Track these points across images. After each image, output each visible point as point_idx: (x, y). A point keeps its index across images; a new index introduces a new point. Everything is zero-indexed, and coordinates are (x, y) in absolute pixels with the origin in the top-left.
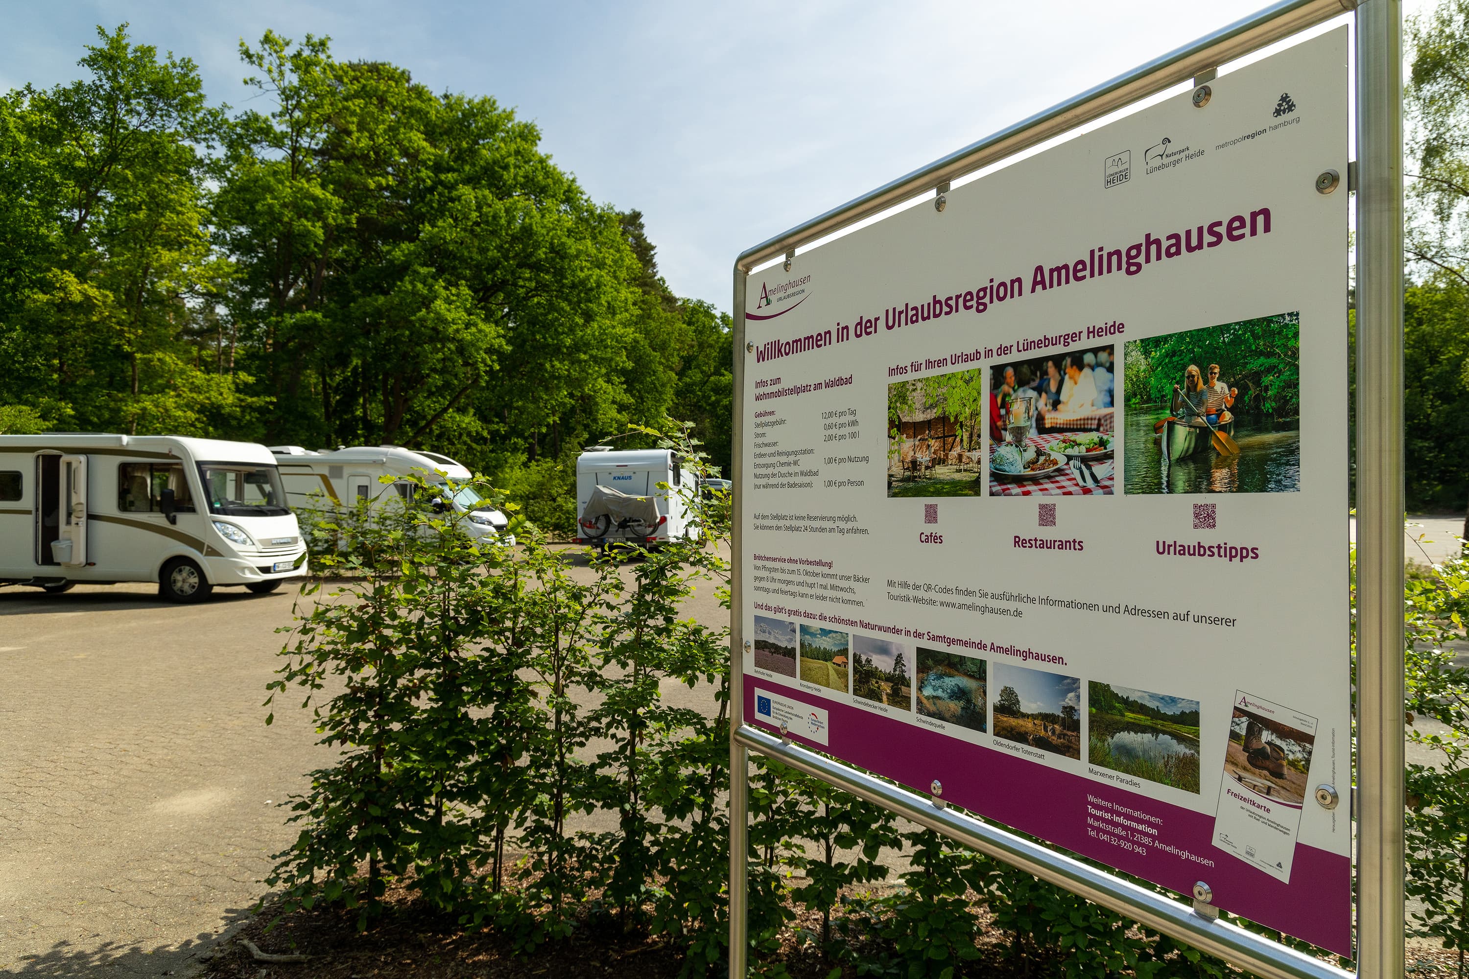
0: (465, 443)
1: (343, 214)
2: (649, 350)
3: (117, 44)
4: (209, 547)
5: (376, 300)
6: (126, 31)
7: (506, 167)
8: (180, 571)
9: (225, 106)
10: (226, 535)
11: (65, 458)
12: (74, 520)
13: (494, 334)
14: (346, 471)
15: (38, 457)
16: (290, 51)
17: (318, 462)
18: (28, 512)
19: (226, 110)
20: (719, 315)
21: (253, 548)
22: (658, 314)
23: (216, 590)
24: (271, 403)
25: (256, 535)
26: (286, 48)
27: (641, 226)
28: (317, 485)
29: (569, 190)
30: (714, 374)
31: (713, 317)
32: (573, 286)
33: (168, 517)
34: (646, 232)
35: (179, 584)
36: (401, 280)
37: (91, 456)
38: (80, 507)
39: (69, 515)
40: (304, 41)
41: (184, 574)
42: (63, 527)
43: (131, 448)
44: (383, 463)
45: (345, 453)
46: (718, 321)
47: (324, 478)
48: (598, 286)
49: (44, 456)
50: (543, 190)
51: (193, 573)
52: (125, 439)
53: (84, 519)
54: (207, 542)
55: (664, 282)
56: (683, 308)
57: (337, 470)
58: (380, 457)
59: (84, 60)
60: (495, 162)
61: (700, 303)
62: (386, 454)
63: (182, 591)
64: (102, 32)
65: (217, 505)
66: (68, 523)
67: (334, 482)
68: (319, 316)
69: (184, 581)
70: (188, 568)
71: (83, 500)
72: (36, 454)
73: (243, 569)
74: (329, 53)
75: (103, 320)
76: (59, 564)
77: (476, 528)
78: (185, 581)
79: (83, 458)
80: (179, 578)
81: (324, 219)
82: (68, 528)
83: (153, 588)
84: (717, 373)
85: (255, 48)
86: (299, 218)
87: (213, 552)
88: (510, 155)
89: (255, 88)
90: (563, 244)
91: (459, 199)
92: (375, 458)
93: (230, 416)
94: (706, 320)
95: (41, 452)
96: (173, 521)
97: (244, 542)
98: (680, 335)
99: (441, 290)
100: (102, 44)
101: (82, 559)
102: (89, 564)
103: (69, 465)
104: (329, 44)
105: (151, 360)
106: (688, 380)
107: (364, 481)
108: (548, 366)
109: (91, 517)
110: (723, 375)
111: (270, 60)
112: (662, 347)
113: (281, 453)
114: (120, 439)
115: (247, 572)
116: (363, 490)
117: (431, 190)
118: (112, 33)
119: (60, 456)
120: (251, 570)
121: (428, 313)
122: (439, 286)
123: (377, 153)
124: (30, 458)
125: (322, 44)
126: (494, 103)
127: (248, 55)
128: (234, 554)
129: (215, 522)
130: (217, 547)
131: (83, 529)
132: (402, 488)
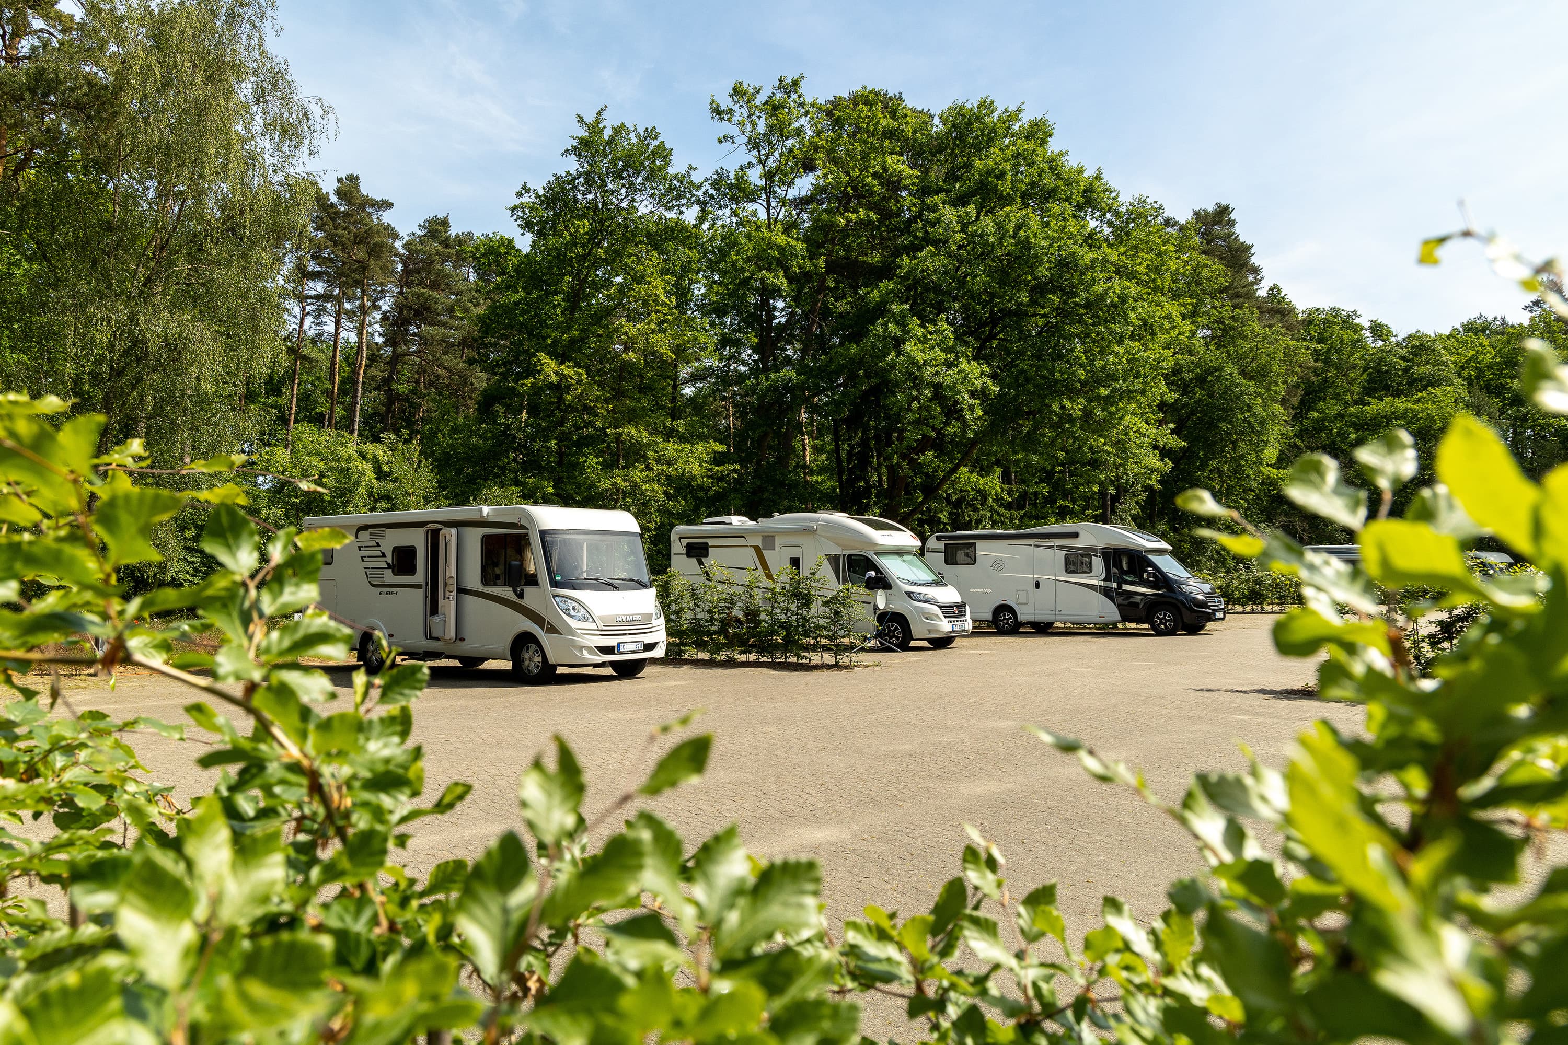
0: (992, 509)
1: (811, 259)
2: (1239, 379)
3: (595, 128)
4: (548, 623)
5: (849, 349)
6: (604, 115)
7: (1001, 176)
8: (527, 649)
10: (566, 611)
11: (445, 531)
12: (448, 593)
13: (977, 372)
14: (778, 541)
15: (429, 531)
16: (760, 99)
17: (752, 532)
18: (419, 587)
19: (692, 172)
20: (1367, 324)
21: (593, 626)
22: (1252, 331)
23: (560, 670)
24: (735, 471)
25: (597, 611)
26: (758, 96)
27: (1232, 223)
28: (748, 557)
29: (1089, 190)
30: (1356, 403)
31: (1357, 329)
32: (1088, 305)
33: (515, 591)
34: (1238, 229)
35: (527, 663)
36: (873, 324)
37: (460, 529)
38: (452, 581)
39: (445, 589)
40: (777, 84)
41: (531, 652)
42: (441, 601)
43: (491, 519)
44: (814, 531)
45: (779, 521)
46: (1367, 334)
47: (757, 549)
48: (1123, 301)
49: (432, 530)
50: (1050, 195)
51: (536, 652)
52: (486, 510)
53: (454, 593)
54: (548, 617)
55: (1279, 290)
56: (1309, 322)
57: (769, 539)
58: (811, 524)
59: (567, 150)
60: (989, 173)
61: (1336, 312)
62: (817, 520)
63: (529, 670)
64: (581, 120)
65: (559, 578)
66: (445, 596)
67: (766, 553)
69: (530, 660)
70: (532, 646)
71: (454, 574)
72: (425, 528)
73: (581, 648)
74: (800, 91)
75: (581, 397)
76: (437, 639)
77: (915, 608)
78: (532, 662)
79: (453, 531)
80: (527, 656)
81: (786, 269)
82: (444, 602)
83: (507, 665)
84: (1360, 402)
85: (725, 102)
86: (760, 270)
87: (552, 630)
89: (728, 144)
90: (1073, 255)
91: (938, 221)
92: (805, 525)
93: (701, 487)
94: (1347, 335)
95: (431, 526)
96: (521, 596)
97: (585, 619)
98: (1285, 355)
99: (916, 328)
100: (583, 133)
101: (454, 635)
102: (459, 638)
103: (445, 538)
104: (802, 83)
105: (621, 435)
106: (1316, 414)
107: (796, 553)
108: (1055, 407)
109: (461, 591)
110: (1369, 404)
111: (741, 112)
112: (1260, 375)
113: (724, 523)
114: (481, 510)
115: (585, 652)
116: (795, 562)
118: (590, 118)
119: (441, 530)
120: (588, 648)
121: (897, 356)
122: (914, 325)
123: (854, 188)
124: (421, 532)
125: (795, 83)
126: (992, 103)
127: (718, 112)
128: (571, 631)
129: (554, 596)
130: (555, 623)
131: (453, 603)
132: (834, 560)
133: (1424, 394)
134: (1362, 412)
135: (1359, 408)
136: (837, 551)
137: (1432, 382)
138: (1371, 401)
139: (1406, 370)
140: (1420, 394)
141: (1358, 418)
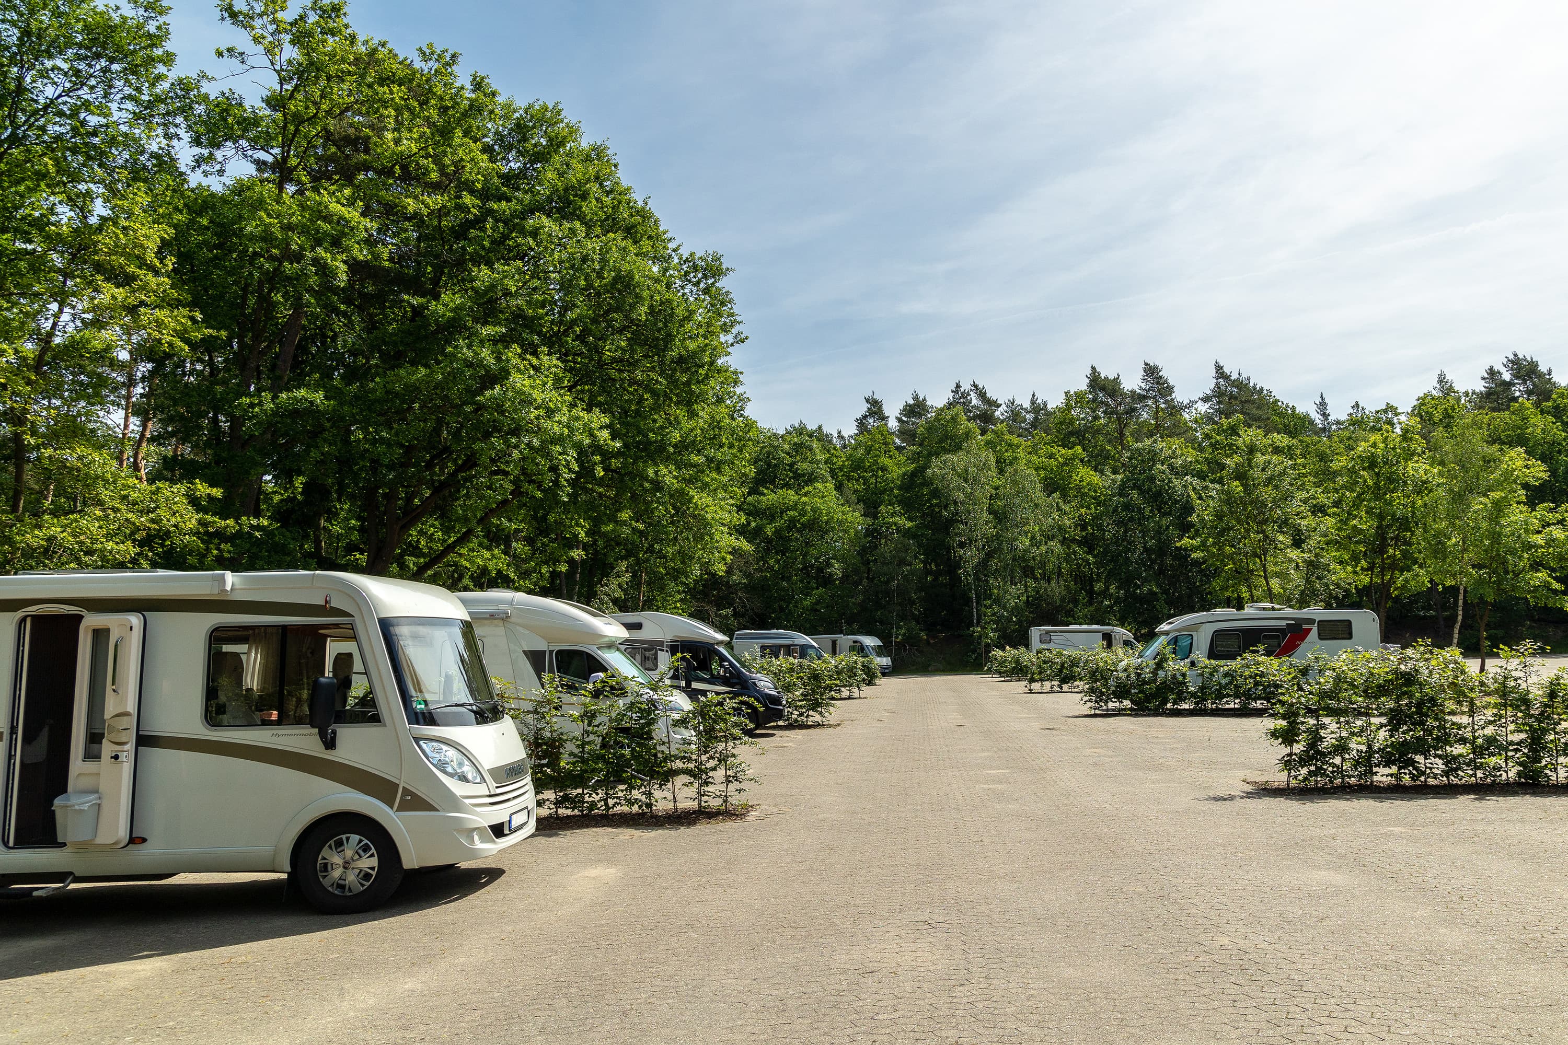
4: (406, 791)
5: (413, 374)
7: (584, 196)
8: (339, 844)
9: (203, 76)
10: (440, 766)
11: (92, 621)
12: (107, 748)
15: (23, 620)
16: (288, 17)
19: (203, 83)
21: (483, 788)
26: (285, 11)
33: (322, 735)
35: (336, 873)
36: (453, 345)
37: (155, 617)
38: (125, 722)
39: (94, 738)
40: (309, 3)
41: (349, 851)
42: (77, 765)
43: (243, 596)
44: (507, 618)
49: (36, 619)
51: (366, 849)
52: (231, 578)
53: (130, 747)
54: (403, 781)
58: (503, 608)
63: (342, 887)
65: (423, 707)
66: (92, 755)
68: (319, 397)
69: (346, 865)
70: (355, 838)
71: (131, 707)
72: (20, 614)
73: (468, 832)
76: (68, 844)
79: (135, 619)
80: (337, 859)
82: (91, 766)
85: (239, 3)
87: (413, 802)
88: (588, 181)
89: (235, 62)
92: (492, 609)
95: (33, 609)
96: (330, 744)
97: (468, 778)
101: (123, 833)
102: (135, 840)
103: (100, 635)
108: (651, 472)
109: (150, 741)
110: (763, 494)
115: (476, 837)
117: (478, 222)
119: (79, 618)
120: (482, 834)
122: (513, 353)
125: (335, 8)
128: (454, 802)
129: (417, 740)
130: (422, 791)
131: (127, 768)
132: (536, 659)
133: (810, 488)
134: (759, 502)
135: (756, 497)
136: (541, 646)
137: (811, 479)
138: (765, 491)
139: (791, 465)
140: (806, 489)
141: (755, 506)
